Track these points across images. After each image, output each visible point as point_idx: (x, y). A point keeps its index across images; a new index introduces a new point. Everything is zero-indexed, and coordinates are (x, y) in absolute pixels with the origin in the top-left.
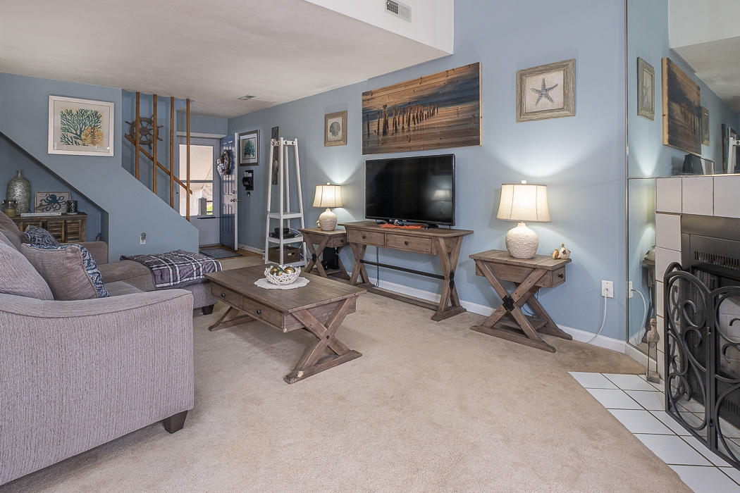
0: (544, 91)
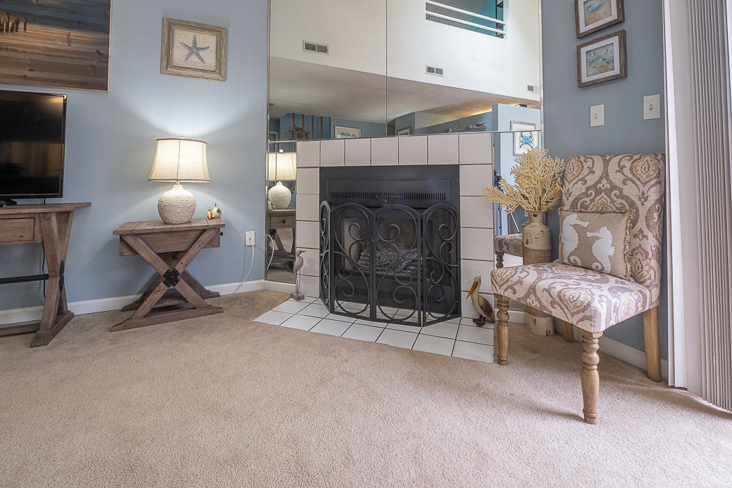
0: (195, 49)
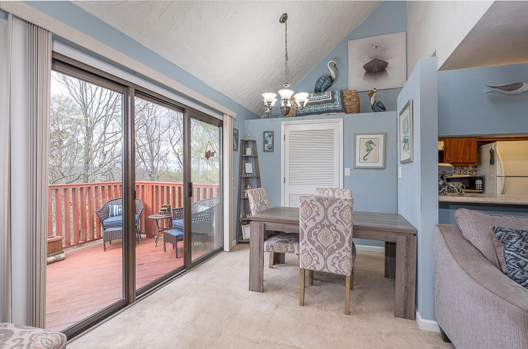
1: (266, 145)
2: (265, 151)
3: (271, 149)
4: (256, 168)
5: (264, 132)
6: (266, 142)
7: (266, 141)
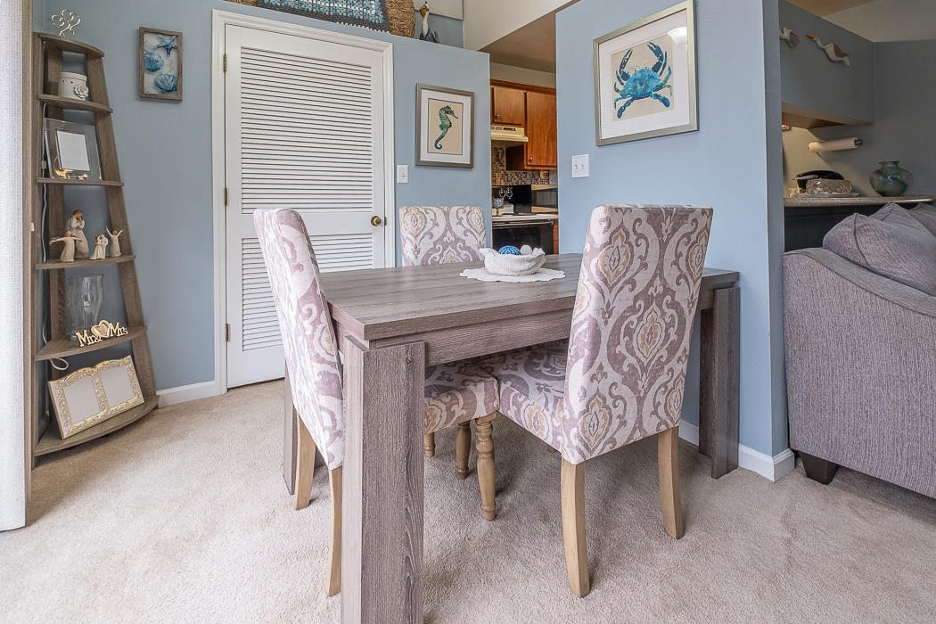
1: (149, 79)
2: (143, 96)
3: (171, 93)
4: (104, 156)
5: (143, 32)
6: (146, 65)
7: (150, 61)
